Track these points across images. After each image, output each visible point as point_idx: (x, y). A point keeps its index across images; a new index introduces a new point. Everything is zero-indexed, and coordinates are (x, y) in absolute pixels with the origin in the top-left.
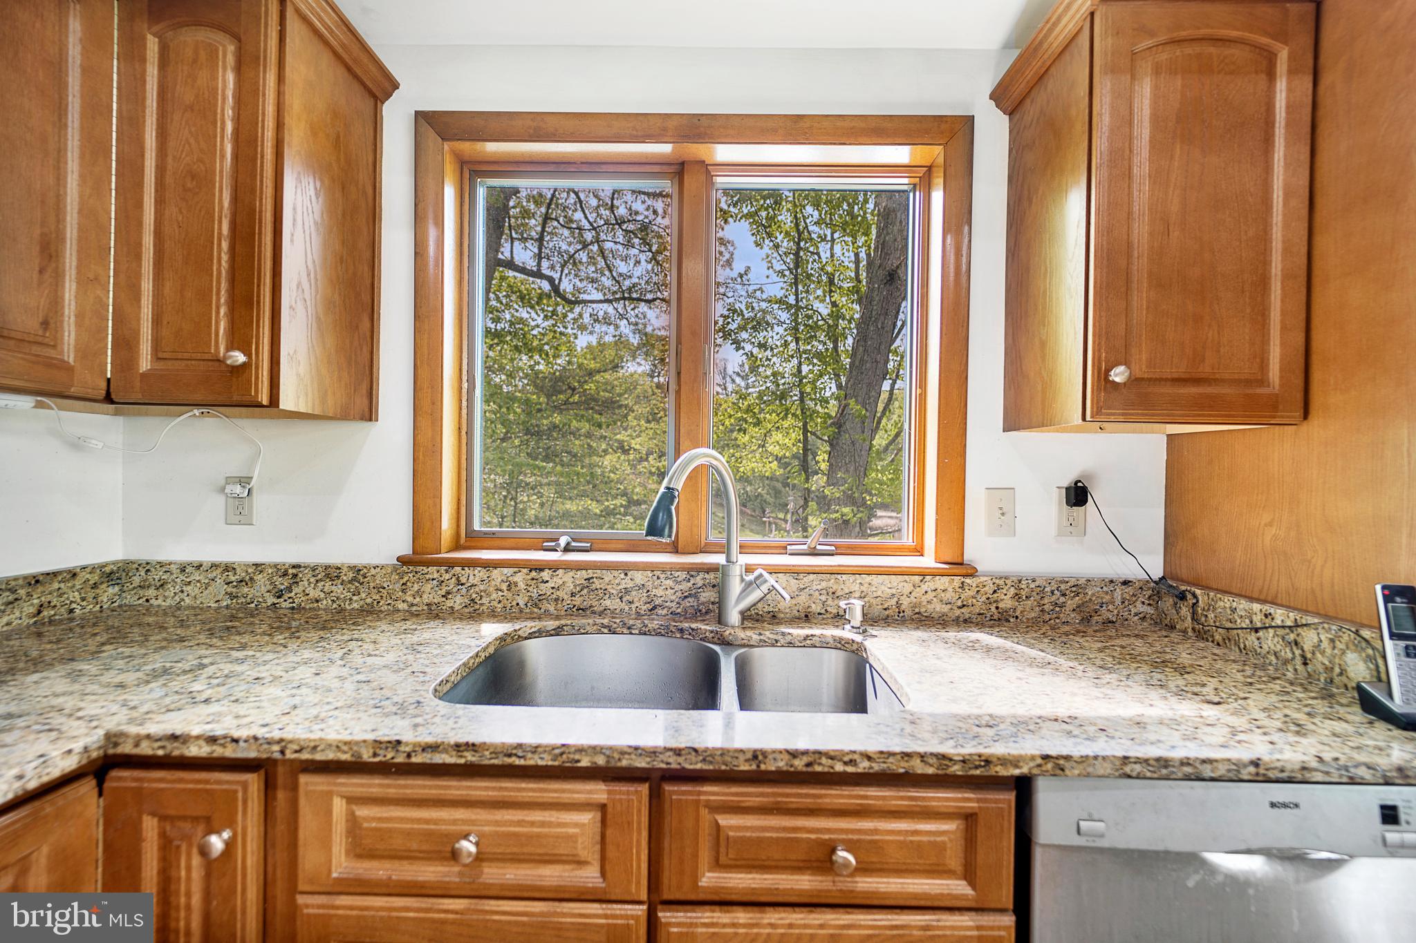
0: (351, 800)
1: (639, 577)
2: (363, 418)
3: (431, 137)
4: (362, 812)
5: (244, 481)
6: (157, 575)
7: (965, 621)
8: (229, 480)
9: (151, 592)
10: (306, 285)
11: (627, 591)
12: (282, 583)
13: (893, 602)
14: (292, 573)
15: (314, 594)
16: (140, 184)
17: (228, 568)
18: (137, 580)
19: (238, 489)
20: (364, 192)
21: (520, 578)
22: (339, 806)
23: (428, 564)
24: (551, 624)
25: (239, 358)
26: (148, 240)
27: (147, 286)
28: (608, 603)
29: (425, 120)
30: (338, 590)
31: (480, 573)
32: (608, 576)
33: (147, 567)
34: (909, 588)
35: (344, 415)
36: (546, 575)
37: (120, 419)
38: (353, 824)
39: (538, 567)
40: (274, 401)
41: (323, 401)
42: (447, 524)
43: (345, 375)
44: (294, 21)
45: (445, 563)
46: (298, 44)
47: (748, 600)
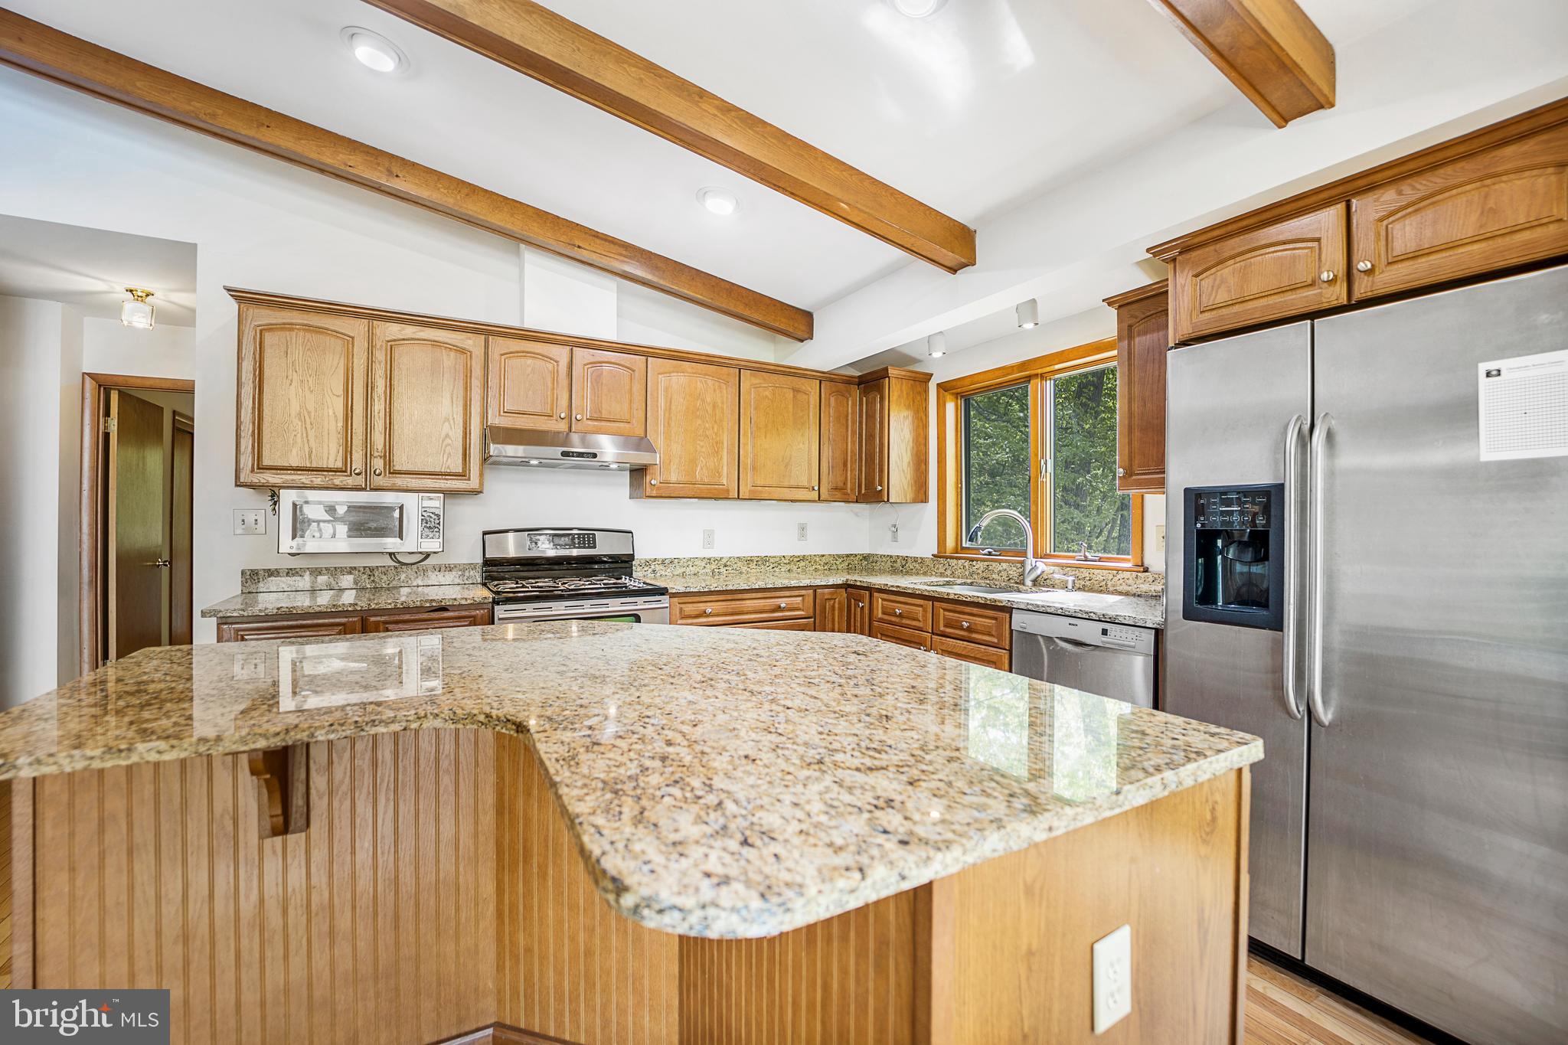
1: (1004, 565)
2: (922, 502)
3: (941, 390)
4: (884, 603)
5: (895, 526)
6: (876, 559)
7: (1139, 596)
8: (892, 526)
9: (874, 565)
10: (904, 455)
11: (1000, 571)
12: (903, 563)
13: (1104, 583)
14: (905, 559)
15: (911, 567)
16: (862, 441)
17: (891, 557)
18: (871, 560)
19: (893, 528)
20: (922, 419)
21: (966, 564)
23: (941, 556)
24: (969, 581)
25: (880, 488)
28: (994, 576)
29: (941, 386)
30: (917, 566)
31: (955, 561)
32: (994, 564)
33: (873, 555)
34: (1111, 577)
35: (917, 500)
36: (974, 563)
37: (868, 506)
38: (883, 605)
39: (972, 560)
40: (888, 500)
41: (906, 497)
42: (950, 543)
43: (914, 488)
44: (893, 381)
45: (947, 557)
46: (895, 389)
47: (1033, 576)
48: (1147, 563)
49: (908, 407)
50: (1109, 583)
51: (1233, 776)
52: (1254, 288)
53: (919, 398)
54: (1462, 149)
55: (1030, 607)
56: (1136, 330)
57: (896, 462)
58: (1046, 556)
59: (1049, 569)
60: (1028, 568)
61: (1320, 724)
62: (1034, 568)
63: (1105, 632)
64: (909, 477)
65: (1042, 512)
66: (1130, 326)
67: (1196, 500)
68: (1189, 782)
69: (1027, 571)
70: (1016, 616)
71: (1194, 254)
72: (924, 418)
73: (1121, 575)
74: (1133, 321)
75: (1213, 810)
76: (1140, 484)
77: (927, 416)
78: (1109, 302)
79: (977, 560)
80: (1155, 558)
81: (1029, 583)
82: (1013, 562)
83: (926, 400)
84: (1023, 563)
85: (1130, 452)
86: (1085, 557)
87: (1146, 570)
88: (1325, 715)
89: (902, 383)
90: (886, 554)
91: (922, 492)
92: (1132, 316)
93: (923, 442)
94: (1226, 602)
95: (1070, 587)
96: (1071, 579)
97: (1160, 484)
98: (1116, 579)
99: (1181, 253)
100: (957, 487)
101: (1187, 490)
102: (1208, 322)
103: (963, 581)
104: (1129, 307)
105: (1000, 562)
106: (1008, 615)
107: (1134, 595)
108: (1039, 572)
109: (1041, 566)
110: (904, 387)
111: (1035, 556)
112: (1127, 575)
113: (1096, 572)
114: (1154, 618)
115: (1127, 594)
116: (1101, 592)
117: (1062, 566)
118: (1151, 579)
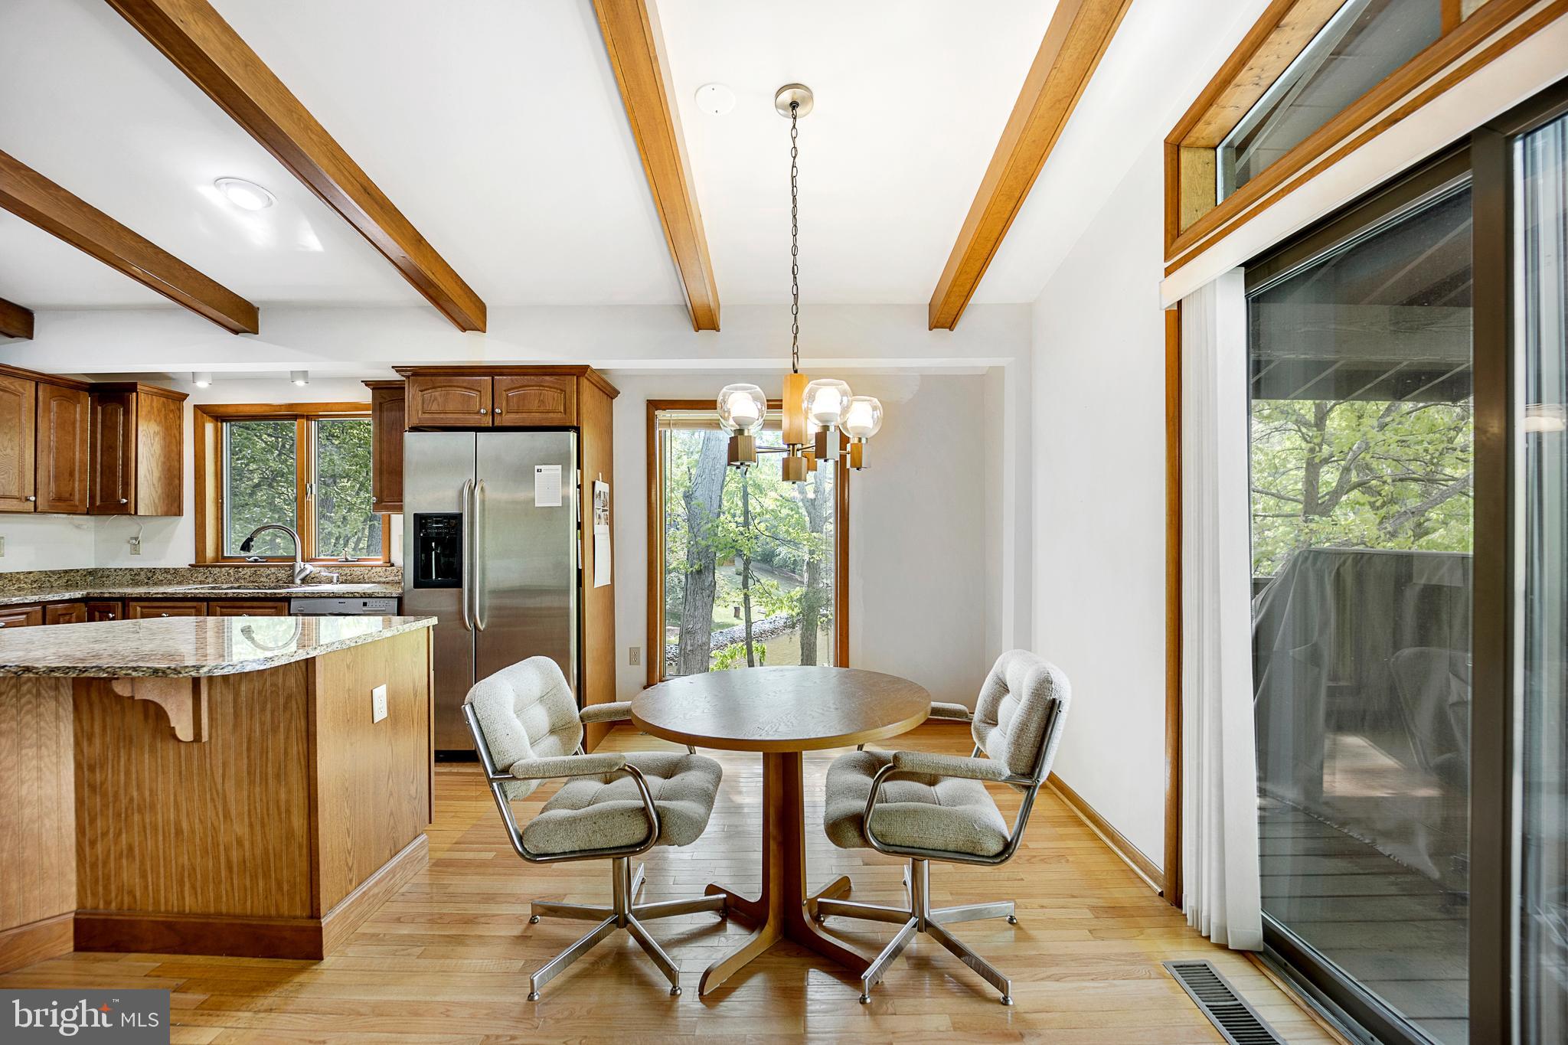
0: (142, 607)
1: (273, 570)
2: (175, 515)
3: (199, 412)
4: (144, 610)
5: (136, 539)
6: (107, 573)
7: (387, 583)
8: (132, 538)
9: (105, 579)
10: (155, 470)
11: (269, 575)
12: (150, 575)
13: (361, 576)
14: (152, 571)
15: (162, 577)
16: (96, 451)
17: (131, 570)
18: (99, 575)
19: (134, 541)
20: (175, 437)
21: (231, 571)
22: (139, 609)
23: (200, 567)
24: (236, 585)
25: (125, 501)
26: (99, 467)
27: (98, 480)
28: (262, 579)
29: (198, 408)
30: (169, 576)
31: (218, 569)
32: (262, 570)
33: (103, 570)
34: (367, 572)
35: (168, 513)
36: (240, 570)
38: (142, 612)
39: (238, 567)
40: (136, 513)
41: (156, 511)
42: (210, 552)
43: (166, 502)
44: (142, 396)
45: (208, 567)
46: (143, 403)
47: (302, 575)
48: (392, 561)
49: (159, 423)
50: (366, 576)
51: (426, 630)
52: (451, 407)
53: (171, 416)
54: (532, 370)
55: (307, 595)
56: (385, 406)
57: (145, 476)
58: (312, 560)
59: (316, 570)
60: (297, 570)
61: (480, 630)
62: (304, 569)
63: (365, 604)
64: (160, 491)
65: (308, 525)
66: (381, 404)
67: (421, 521)
68: (407, 630)
69: (297, 571)
70: (293, 603)
71: (420, 378)
72: (177, 435)
73: (374, 570)
74: (382, 401)
75: (418, 644)
76: (387, 508)
77: (181, 433)
78: (367, 383)
79: (243, 567)
80: (397, 557)
81: (298, 581)
82: (281, 566)
83: (180, 418)
84: (292, 567)
85: (381, 487)
86: (346, 559)
87: (392, 565)
88: (482, 627)
89: (152, 400)
90: (124, 567)
91: (176, 505)
92: (382, 397)
93: (177, 457)
94: (437, 577)
95: (335, 580)
96: (335, 575)
97: (400, 509)
98: (371, 573)
99: (412, 375)
100: (217, 502)
101: (415, 515)
102: (427, 419)
103: (231, 585)
104: (380, 391)
105: (268, 567)
106: (287, 604)
107: (384, 583)
108: (308, 572)
109: (309, 568)
110: (155, 404)
111: (303, 560)
112: (379, 569)
113: (355, 569)
114: (396, 591)
115: (379, 583)
116: (359, 583)
117: (327, 567)
118: (396, 571)
